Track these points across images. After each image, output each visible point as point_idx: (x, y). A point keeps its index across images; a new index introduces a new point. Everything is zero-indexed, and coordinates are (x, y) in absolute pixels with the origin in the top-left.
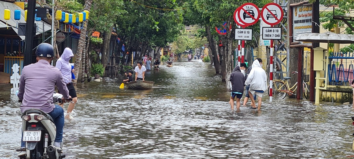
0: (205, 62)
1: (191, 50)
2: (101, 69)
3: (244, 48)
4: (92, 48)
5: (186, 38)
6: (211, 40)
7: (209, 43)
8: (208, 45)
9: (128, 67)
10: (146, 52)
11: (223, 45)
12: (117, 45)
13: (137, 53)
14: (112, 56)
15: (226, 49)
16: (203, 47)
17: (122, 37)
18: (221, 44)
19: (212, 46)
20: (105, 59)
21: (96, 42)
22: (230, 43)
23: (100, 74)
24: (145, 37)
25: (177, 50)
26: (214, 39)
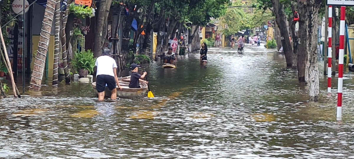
0: (269, 48)
1: (247, 31)
2: (89, 61)
3: (344, 21)
4: (75, 24)
5: (240, 12)
6: (279, 13)
7: (276, 17)
8: (273, 22)
9: (142, 56)
10: (174, 33)
11: (300, 18)
12: (124, 20)
13: (160, 34)
14: (115, 38)
15: (307, 24)
16: (266, 26)
17: (131, 8)
18: (297, 17)
19: (281, 22)
20: (100, 43)
21: (82, 14)
22: (315, 13)
23: (88, 69)
24: (172, 8)
25: (226, 30)
26: (283, 10)
